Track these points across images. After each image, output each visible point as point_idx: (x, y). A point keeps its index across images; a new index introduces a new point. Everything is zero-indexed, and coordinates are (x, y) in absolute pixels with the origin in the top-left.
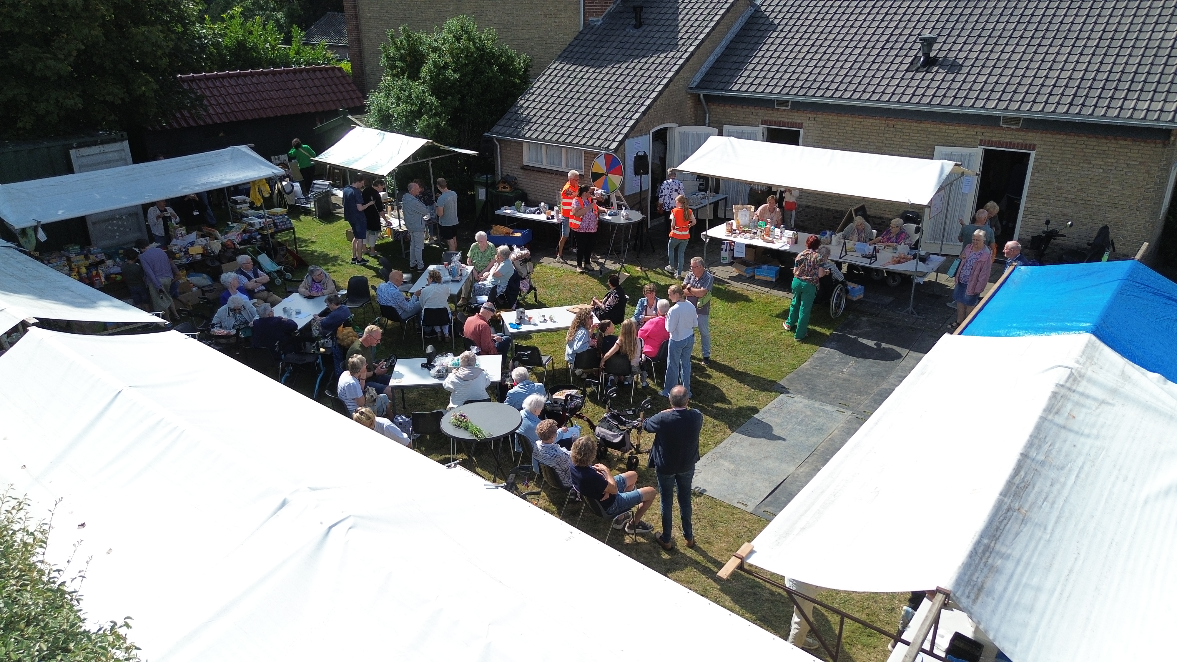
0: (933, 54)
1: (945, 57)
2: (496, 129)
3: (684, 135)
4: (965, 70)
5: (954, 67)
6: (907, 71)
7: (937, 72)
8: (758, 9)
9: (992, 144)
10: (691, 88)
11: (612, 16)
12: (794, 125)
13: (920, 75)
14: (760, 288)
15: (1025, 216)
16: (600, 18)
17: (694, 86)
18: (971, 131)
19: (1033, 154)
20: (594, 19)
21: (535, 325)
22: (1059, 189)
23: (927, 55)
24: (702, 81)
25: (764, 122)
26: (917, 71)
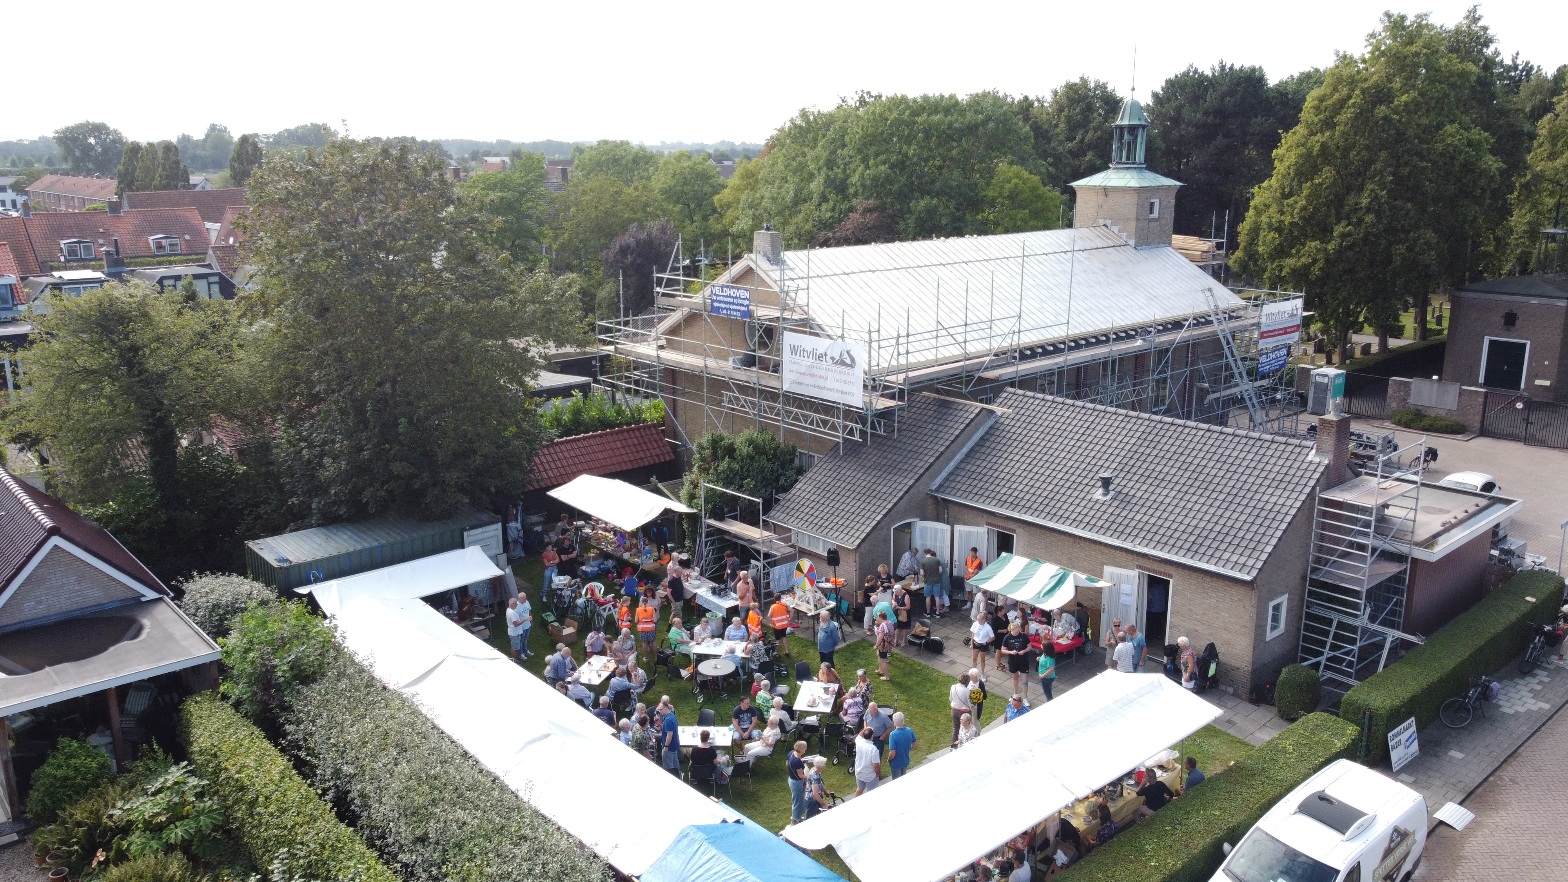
0: (1111, 488)
1: (1120, 492)
3: (924, 529)
4: (1131, 507)
5: (1123, 504)
6: (1090, 500)
7: (1111, 505)
8: (997, 421)
9: (1144, 569)
10: (931, 491)
12: (1009, 530)
13: (1099, 506)
17: (933, 488)
18: (1130, 557)
19: (1171, 581)
22: (1191, 610)
24: (941, 484)
25: (988, 524)
26: (1097, 502)
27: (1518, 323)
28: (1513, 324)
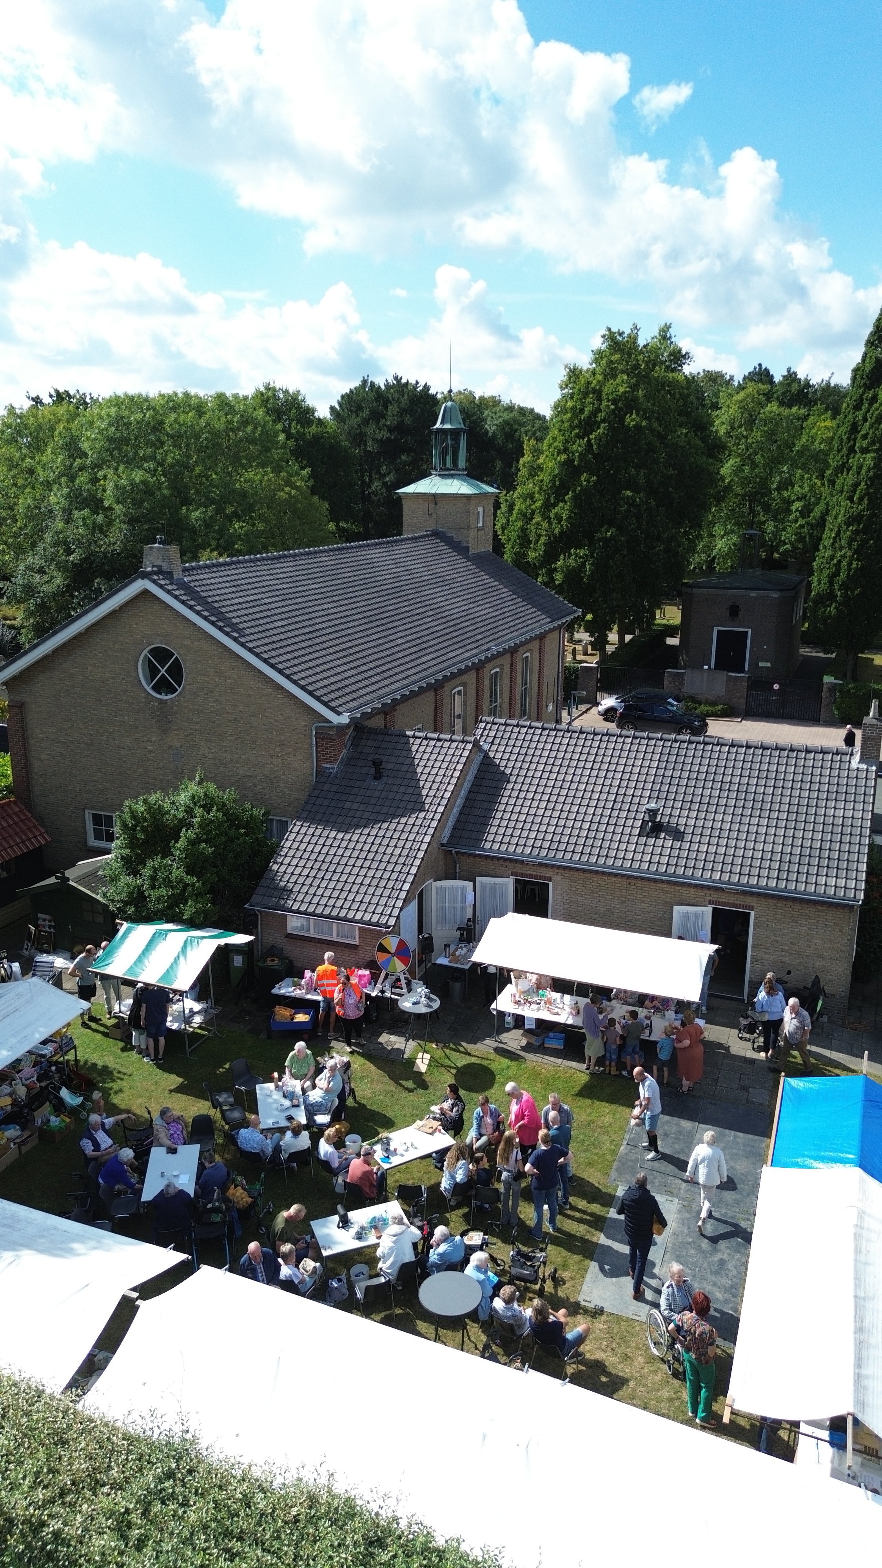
0: (658, 819)
1: (668, 822)
2: (255, 899)
4: (688, 838)
5: (678, 835)
6: (639, 835)
7: (665, 838)
8: (486, 756)
9: (719, 903)
10: (443, 845)
11: (349, 762)
12: (543, 878)
13: (652, 841)
14: (553, 1059)
15: (752, 963)
16: (335, 766)
17: (445, 841)
18: (701, 893)
19: (752, 914)
20: (329, 766)
21: (402, 1155)
22: (776, 941)
23: (654, 822)
24: (451, 836)
25: (514, 874)
26: (648, 836)
27: (741, 614)
28: (737, 615)
